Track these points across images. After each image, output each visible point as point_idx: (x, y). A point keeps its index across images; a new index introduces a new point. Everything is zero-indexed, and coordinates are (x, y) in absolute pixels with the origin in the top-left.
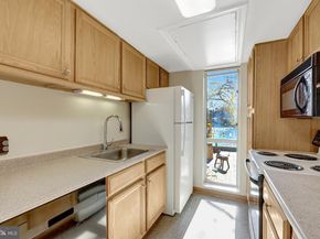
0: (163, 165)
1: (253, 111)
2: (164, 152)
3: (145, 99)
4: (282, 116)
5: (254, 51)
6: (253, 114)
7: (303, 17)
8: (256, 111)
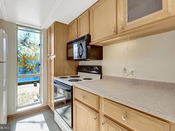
1: (54, 56)
6: (54, 58)
7: (77, 18)
8: (56, 56)
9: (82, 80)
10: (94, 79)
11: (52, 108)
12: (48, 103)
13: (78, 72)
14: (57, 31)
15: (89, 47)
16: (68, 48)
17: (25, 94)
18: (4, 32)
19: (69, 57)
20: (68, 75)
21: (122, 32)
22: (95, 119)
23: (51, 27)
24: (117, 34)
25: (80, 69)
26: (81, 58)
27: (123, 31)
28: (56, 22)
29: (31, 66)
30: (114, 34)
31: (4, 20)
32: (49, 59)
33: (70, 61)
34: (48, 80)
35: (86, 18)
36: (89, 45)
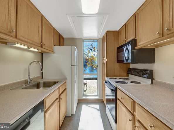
0: (65, 89)
1: (106, 60)
2: (66, 82)
3: (53, 52)
4: (117, 62)
5: (106, 33)
6: (106, 62)
7: (125, 24)
8: (107, 60)
9: (128, 83)
10: (142, 84)
11: (105, 102)
12: (102, 97)
13: (129, 75)
14: (108, 39)
15: (135, 51)
16: (118, 52)
17: (92, 87)
18: (75, 47)
19: (118, 61)
20: (118, 76)
21: (168, 35)
22: (130, 120)
23: (105, 36)
24: (163, 36)
25: (130, 71)
26: (128, 62)
27: (169, 33)
28: (107, 31)
29: (96, 66)
30: (160, 36)
31: (76, 38)
32: (103, 62)
33: (121, 64)
34: (102, 79)
35: (133, 23)
36: (135, 49)
